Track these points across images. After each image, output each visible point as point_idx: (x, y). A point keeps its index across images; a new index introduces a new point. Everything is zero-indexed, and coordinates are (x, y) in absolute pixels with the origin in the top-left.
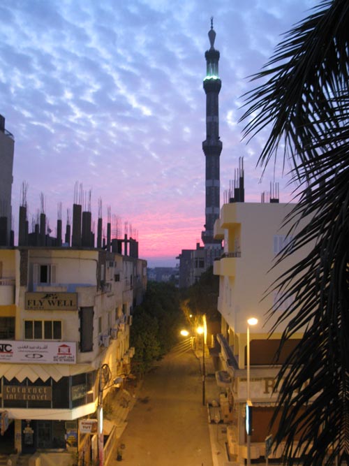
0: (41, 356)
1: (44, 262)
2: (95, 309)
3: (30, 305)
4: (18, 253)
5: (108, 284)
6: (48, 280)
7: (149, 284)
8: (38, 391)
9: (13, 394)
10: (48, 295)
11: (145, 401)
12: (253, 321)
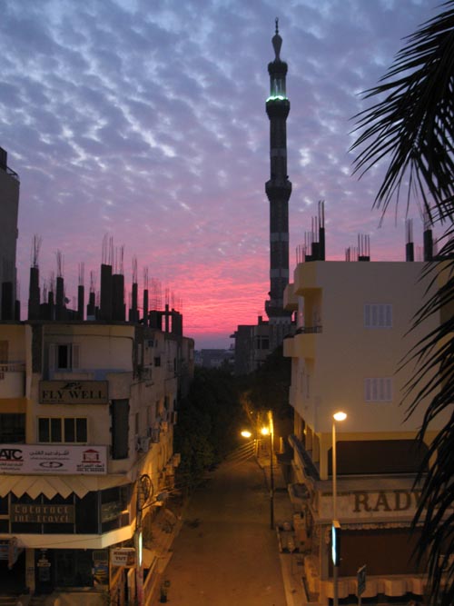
0: (61, 465)
1: (64, 341)
2: (131, 403)
3: (45, 398)
4: (29, 329)
5: (147, 370)
6: (68, 365)
7: (197, 370)
8: (56, 511)
9: (24, 515)
10: (69, 385)
11: (195, 524)
12: (340, 416)
